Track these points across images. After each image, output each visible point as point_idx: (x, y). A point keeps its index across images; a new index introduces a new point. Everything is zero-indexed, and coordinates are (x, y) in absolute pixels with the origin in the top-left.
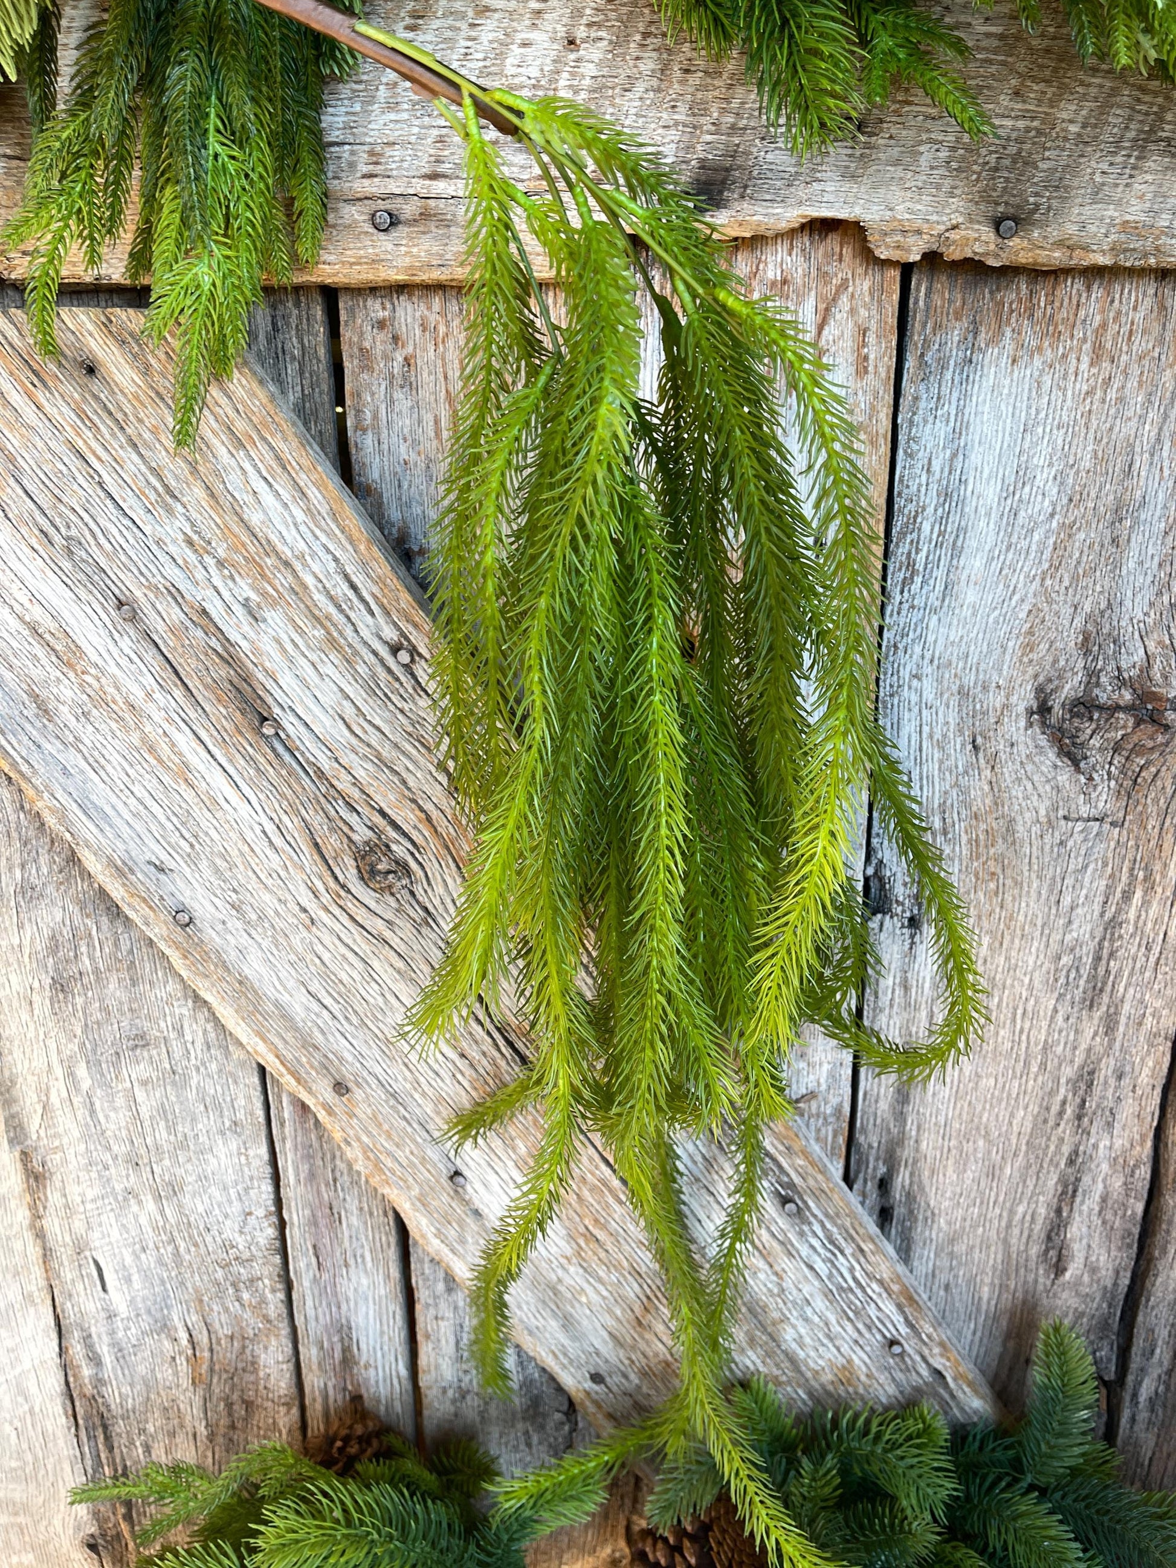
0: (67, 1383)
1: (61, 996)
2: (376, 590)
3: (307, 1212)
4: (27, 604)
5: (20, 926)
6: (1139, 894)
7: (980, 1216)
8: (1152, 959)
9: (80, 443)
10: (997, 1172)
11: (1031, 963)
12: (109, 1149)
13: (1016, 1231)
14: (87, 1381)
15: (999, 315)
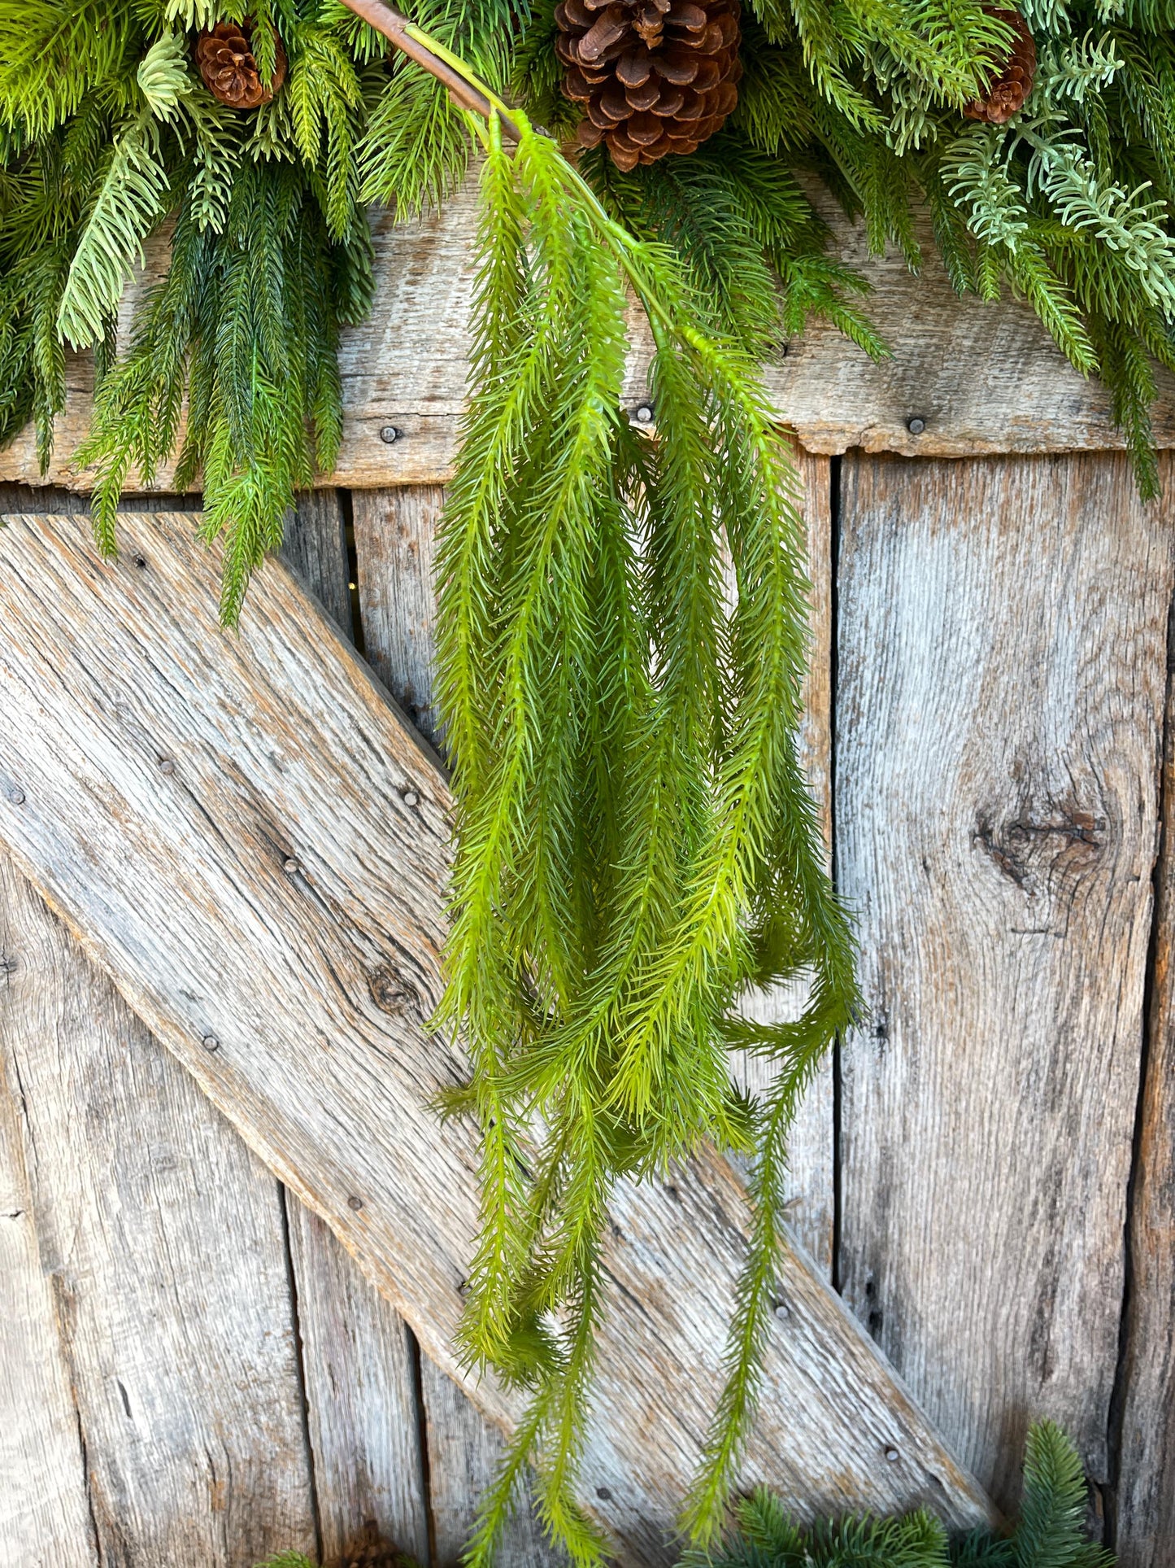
0: (91, 1512)
1: (96, 1122)
2: (385, 742)
3: (323, 1331)
4: (80, 763)
5: (61, 1056)
6: (1086, 1000)
7: (965, 1319)
8: (1105, 1062)
9: (131, 624)
10: (978, 1274)
11: (993, 1067)
12: (136, 1271)
13: (1001, 1334)
14: (111, 1508)
15: (917, 495)
